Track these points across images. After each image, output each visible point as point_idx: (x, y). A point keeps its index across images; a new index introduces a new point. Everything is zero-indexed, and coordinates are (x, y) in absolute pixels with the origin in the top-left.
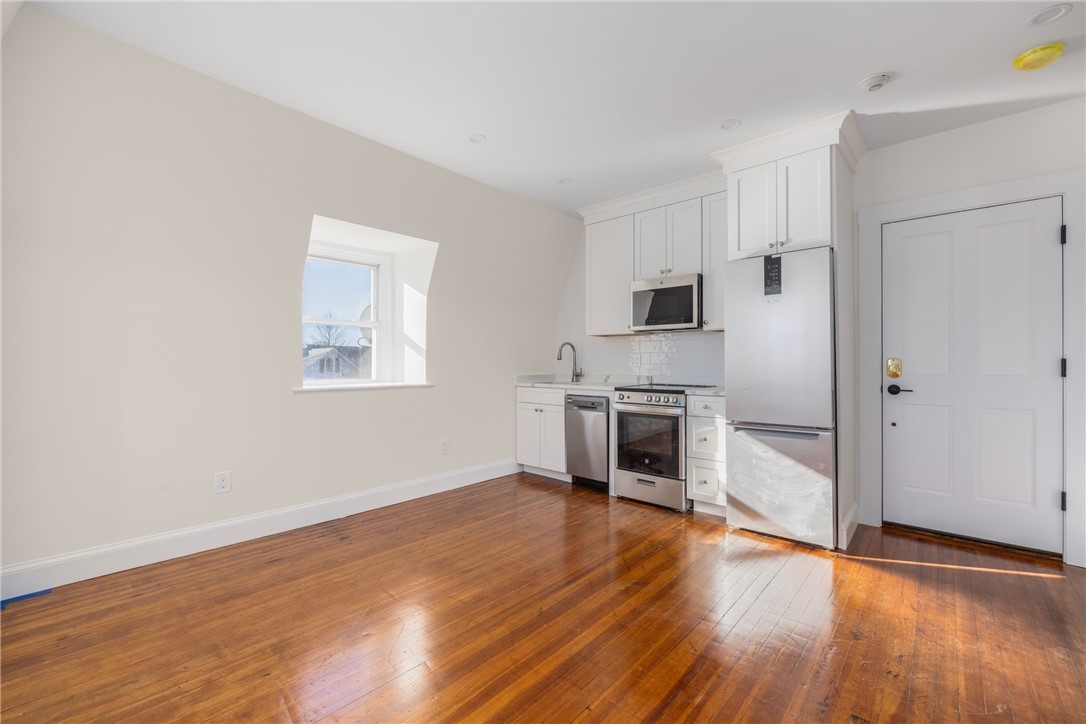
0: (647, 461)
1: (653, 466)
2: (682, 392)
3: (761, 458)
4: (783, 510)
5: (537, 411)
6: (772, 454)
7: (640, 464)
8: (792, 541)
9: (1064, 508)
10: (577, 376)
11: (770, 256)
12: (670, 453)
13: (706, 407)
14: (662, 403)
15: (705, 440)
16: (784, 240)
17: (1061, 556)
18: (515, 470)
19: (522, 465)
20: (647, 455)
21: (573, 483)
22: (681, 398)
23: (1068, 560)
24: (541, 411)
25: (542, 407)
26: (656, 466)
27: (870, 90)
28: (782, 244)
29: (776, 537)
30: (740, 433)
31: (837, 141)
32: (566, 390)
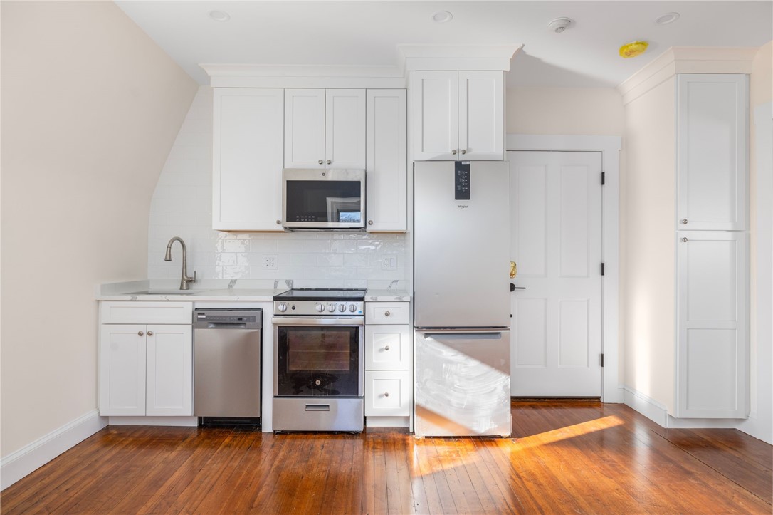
0: (318, 382)
1: (326, 387)
2: (362, 299)
3: (451, 362)
4: (470, 409)
5: (140, 334)
6: (460, 358)
7: (309, 387)
8: (473, 437)
9: (602, 365)
10: (189, 282)
11: (461, 162)
12: (348, 369)
13: (387, 315)
14: (337, 312)
15: (387, 349)
16: (465, 148)
17: (599, 398)
18: (96, 427)
19: (106, 418)
20: (318, 375)
21: (200, 426)
22: (359, 305)
23: (606, 400)
24: (150, 334)
25: (150, 328)
26: (331, 386)
27: (556, 31)
28: (464, 152)
29: (460, 437)
30: (429, 339)
31: (508, 69)
32: (194, 302)
